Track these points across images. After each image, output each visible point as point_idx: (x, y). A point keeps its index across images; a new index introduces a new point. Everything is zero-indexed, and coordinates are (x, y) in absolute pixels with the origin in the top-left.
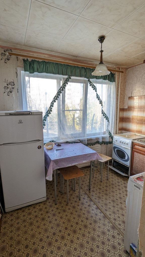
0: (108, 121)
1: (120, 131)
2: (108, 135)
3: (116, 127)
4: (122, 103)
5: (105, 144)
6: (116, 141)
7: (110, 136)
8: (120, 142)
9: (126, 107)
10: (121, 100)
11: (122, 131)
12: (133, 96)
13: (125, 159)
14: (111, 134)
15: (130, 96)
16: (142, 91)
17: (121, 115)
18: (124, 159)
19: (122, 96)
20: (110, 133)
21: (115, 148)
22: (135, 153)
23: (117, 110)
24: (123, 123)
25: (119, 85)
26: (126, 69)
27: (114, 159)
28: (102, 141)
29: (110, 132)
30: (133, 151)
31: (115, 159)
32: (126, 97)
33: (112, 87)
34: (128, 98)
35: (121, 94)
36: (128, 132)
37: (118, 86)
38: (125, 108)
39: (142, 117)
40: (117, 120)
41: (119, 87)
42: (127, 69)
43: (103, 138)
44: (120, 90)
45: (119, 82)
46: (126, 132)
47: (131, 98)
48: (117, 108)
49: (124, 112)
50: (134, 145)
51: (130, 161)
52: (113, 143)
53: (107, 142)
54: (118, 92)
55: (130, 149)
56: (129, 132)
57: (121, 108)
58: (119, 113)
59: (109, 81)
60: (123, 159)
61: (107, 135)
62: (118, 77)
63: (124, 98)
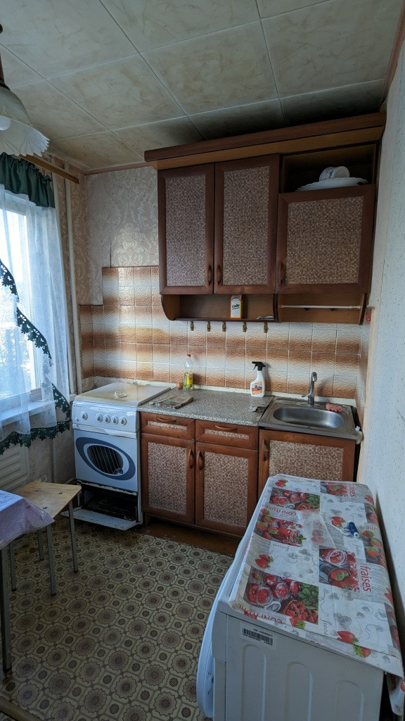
0: (46, 351)
1: (87, 379)
2: (53, 402)
3: (75, 370)
4: (83, 287)
5: (43, 438)
6: (84, 417)
7: (58, 405)
8: (99, 419)
9: (98, 301)
10: (79, 274)
11: (92, 378)
12: (114, 264)
13: (121, 471)
14: (60, 395)
15: (106, 264)
16: (141, 253)
17: (85, 328)
18: (119, 474)
19: (79, 262)
20: (57, 394)
21: (82, 441)
22: (151, 445)
23: (70, 311)
24: (95, 352)
25: (67, 225)
26: (85, 175)
27: (84, 481)
28: (32, 430)
29: (55, 391)
30: (144, 442)
31: (86, 482)
32: (93, 267)
33: (44, 226)
34: (100, 272)
35: (77, 257)
36: (112, 379)
37: (64, 226)
38: (95, 303)
39: (148, 329)
40: (73, 343)
41: (67, 231)
42: (87, 174)
43: (34, 417)
44: (74, 243)
45: (66, 214)
46: (106, 379)
47: (109, 271)
48: (69, 303)
49: (94, 317)
50: (143, 421)
51: (139, 476)
52: (74, 426)
53: (52, 428)
54: (68, 250)
55: (135, 437)
56: (115, 379)
57: (82, 303)
58: (79, 319)
59: (30, 200)
60: (116, 473)
61: (48, 402)
62: (61, 193)
63: (88, 271)
